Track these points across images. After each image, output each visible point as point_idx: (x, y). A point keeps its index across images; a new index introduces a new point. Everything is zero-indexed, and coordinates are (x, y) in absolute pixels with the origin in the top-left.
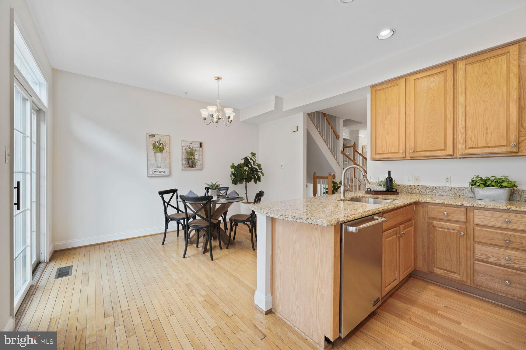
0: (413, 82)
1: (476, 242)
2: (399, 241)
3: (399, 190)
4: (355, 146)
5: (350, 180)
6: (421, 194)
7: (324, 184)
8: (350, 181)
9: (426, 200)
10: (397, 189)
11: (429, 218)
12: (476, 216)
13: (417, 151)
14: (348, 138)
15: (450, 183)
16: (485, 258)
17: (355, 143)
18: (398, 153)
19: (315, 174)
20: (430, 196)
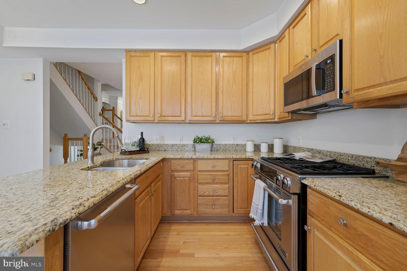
0: (160, 58)
1: (198, 183)
2: (151, 200)
3: (150, 149)
4: (114, 110)
5: (108, 140)
6: (165, 150)
7: (79, 146)
8: (108, 142)
9: (170, 156)
10: (148, 148)
11: (172, 171)
12: (199, 165)
13: (163, 116)
14: (108, 102)
15: (182, 141)
16: (203, 194)
17: (113, 107)
18: (149, 116)
19: (66, 135)
20: (171, 152)
